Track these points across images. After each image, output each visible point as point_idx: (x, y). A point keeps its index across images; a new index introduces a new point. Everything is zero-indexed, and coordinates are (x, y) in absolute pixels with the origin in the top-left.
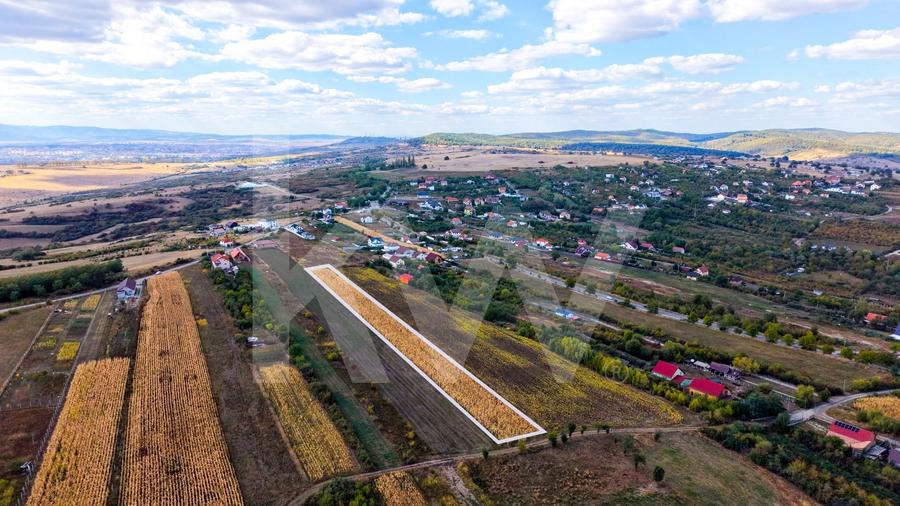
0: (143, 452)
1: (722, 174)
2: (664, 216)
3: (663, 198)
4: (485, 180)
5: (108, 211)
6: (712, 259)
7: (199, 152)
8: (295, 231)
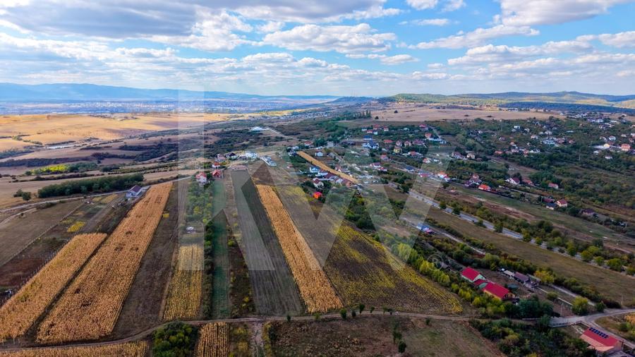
0: (78, 291)
1: (613, 128)
2: (552, 160)
3: (557, 146)
4: (418, 128)
5: (169, 143)
6: (580, 194)
7: (244, 107)
8: (265, 160)
